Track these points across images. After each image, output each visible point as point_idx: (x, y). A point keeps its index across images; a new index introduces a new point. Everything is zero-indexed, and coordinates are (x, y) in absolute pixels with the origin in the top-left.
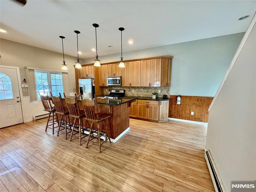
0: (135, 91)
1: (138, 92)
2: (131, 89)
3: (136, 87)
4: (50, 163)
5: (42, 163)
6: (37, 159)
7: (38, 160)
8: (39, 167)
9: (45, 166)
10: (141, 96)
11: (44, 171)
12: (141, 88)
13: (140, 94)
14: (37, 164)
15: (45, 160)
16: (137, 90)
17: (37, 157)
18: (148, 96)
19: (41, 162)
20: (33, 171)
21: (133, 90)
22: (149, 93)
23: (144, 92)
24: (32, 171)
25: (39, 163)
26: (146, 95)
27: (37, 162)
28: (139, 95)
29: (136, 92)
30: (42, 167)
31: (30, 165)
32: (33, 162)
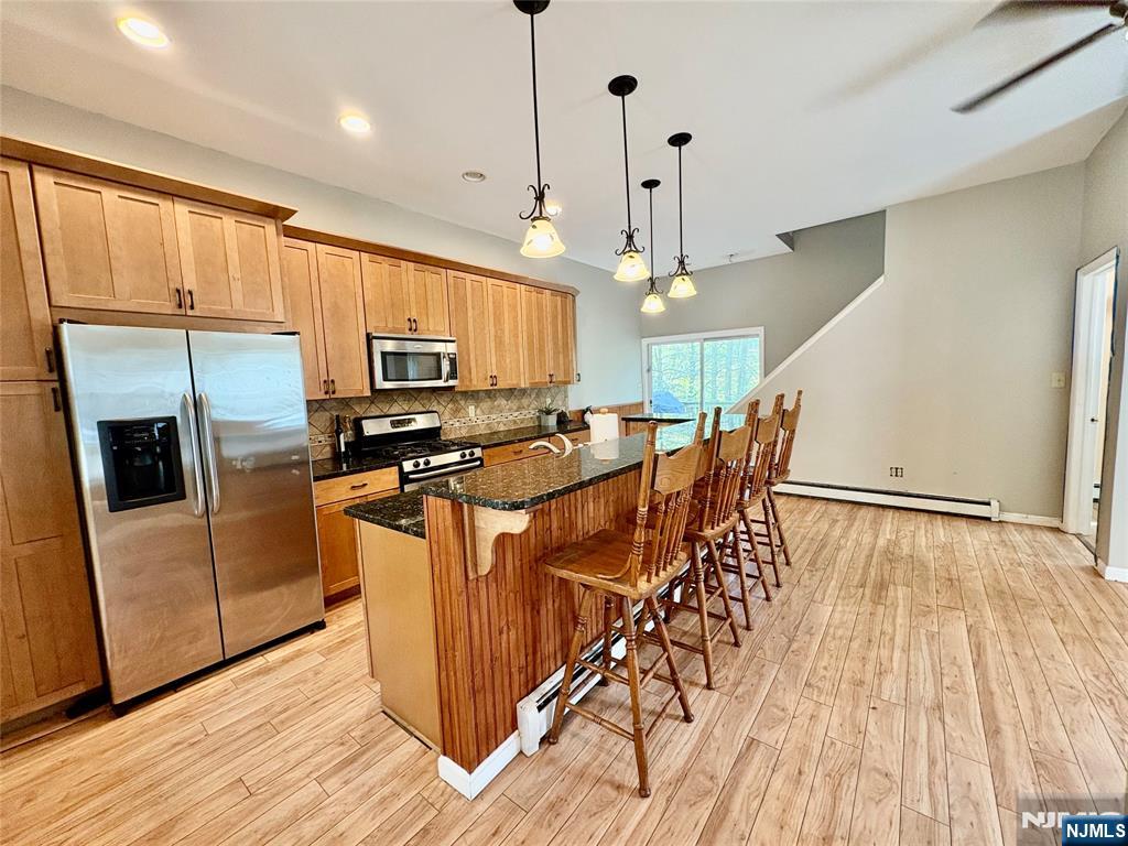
0: (478, 411)
1: (490, 413)
2: (462, 403)
3: (481, 394)
4: (897, 637)
5: (912, 653)
6: (913, 677)
7: (912, 668)
8: (931, 654)
9: (915, 640)
10: (502, 428)
11: (931, 637)
12: (498, 394)
13: (499, 423)
14: (928, 663)
15: (897, 654)
16: (486, 405)
17: (904, 680)
18: (522, 426)
19: (912, 660)
20: (955, 658)
21: (471, 409)
22: (524, 412)
23: (510, 409)
24: (958, 659)
25: (921, 660)
26: (515, 422)
27: (921, 671)
28: (496, 429)
29: (483, 413)
30: (925, 647)
31: (947, 682)
32: (930, 679)
